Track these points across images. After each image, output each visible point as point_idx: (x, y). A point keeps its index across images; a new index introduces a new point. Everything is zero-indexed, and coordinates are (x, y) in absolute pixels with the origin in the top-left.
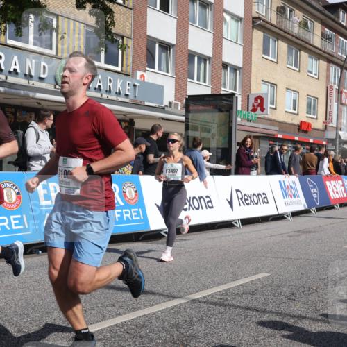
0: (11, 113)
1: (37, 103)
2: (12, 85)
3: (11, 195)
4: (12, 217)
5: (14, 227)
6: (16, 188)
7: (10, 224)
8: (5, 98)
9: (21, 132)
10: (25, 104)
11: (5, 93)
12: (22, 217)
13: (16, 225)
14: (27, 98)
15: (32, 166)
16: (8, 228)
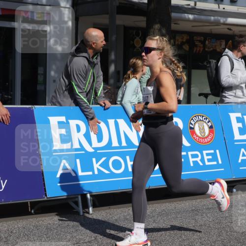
0: (200, 41)
1: (228, 29)
2: (202, 12)
3: (203, 129)
4: (205, 152)
5: (207, 163)
6: (208, 122)
7: (202, 160)
8: (193, 26)
9: (214, 61)
10: (214, 32)
11: (194, 21)
12: (215, 152)
13: (209, 160)
14: (217, 23)
15: (226, 97)
16: (201, 164)
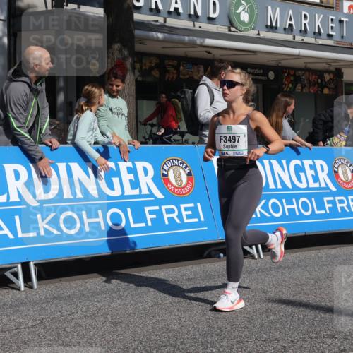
0: (173, 66)
1: (207, 52)
2: (173, 30)
3: (180, 176)
4: (183, 206)
5: (186, 220)
6: (186, 167)
7: (180, 216)
8: (163, 48)
9: (190, 91)
10: (190, 55)
11: (164, 41)
12: (196, 206)
13: (188, 217)
14: (193, 45)
16: (178, 221)
